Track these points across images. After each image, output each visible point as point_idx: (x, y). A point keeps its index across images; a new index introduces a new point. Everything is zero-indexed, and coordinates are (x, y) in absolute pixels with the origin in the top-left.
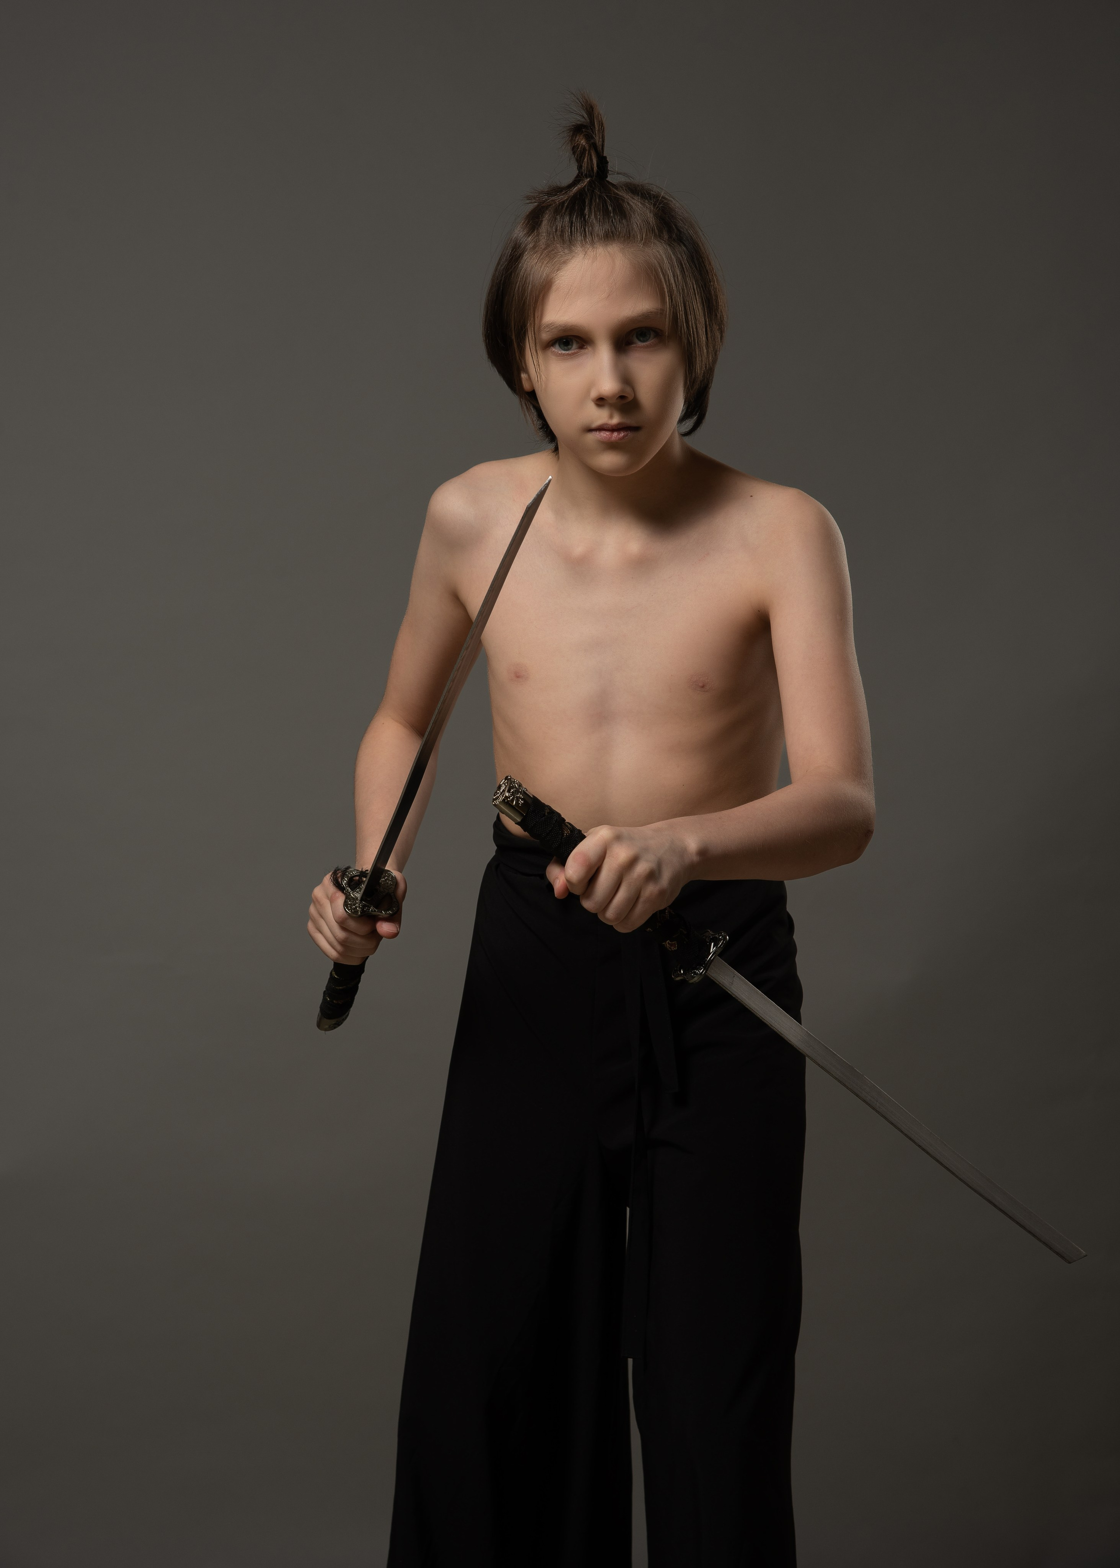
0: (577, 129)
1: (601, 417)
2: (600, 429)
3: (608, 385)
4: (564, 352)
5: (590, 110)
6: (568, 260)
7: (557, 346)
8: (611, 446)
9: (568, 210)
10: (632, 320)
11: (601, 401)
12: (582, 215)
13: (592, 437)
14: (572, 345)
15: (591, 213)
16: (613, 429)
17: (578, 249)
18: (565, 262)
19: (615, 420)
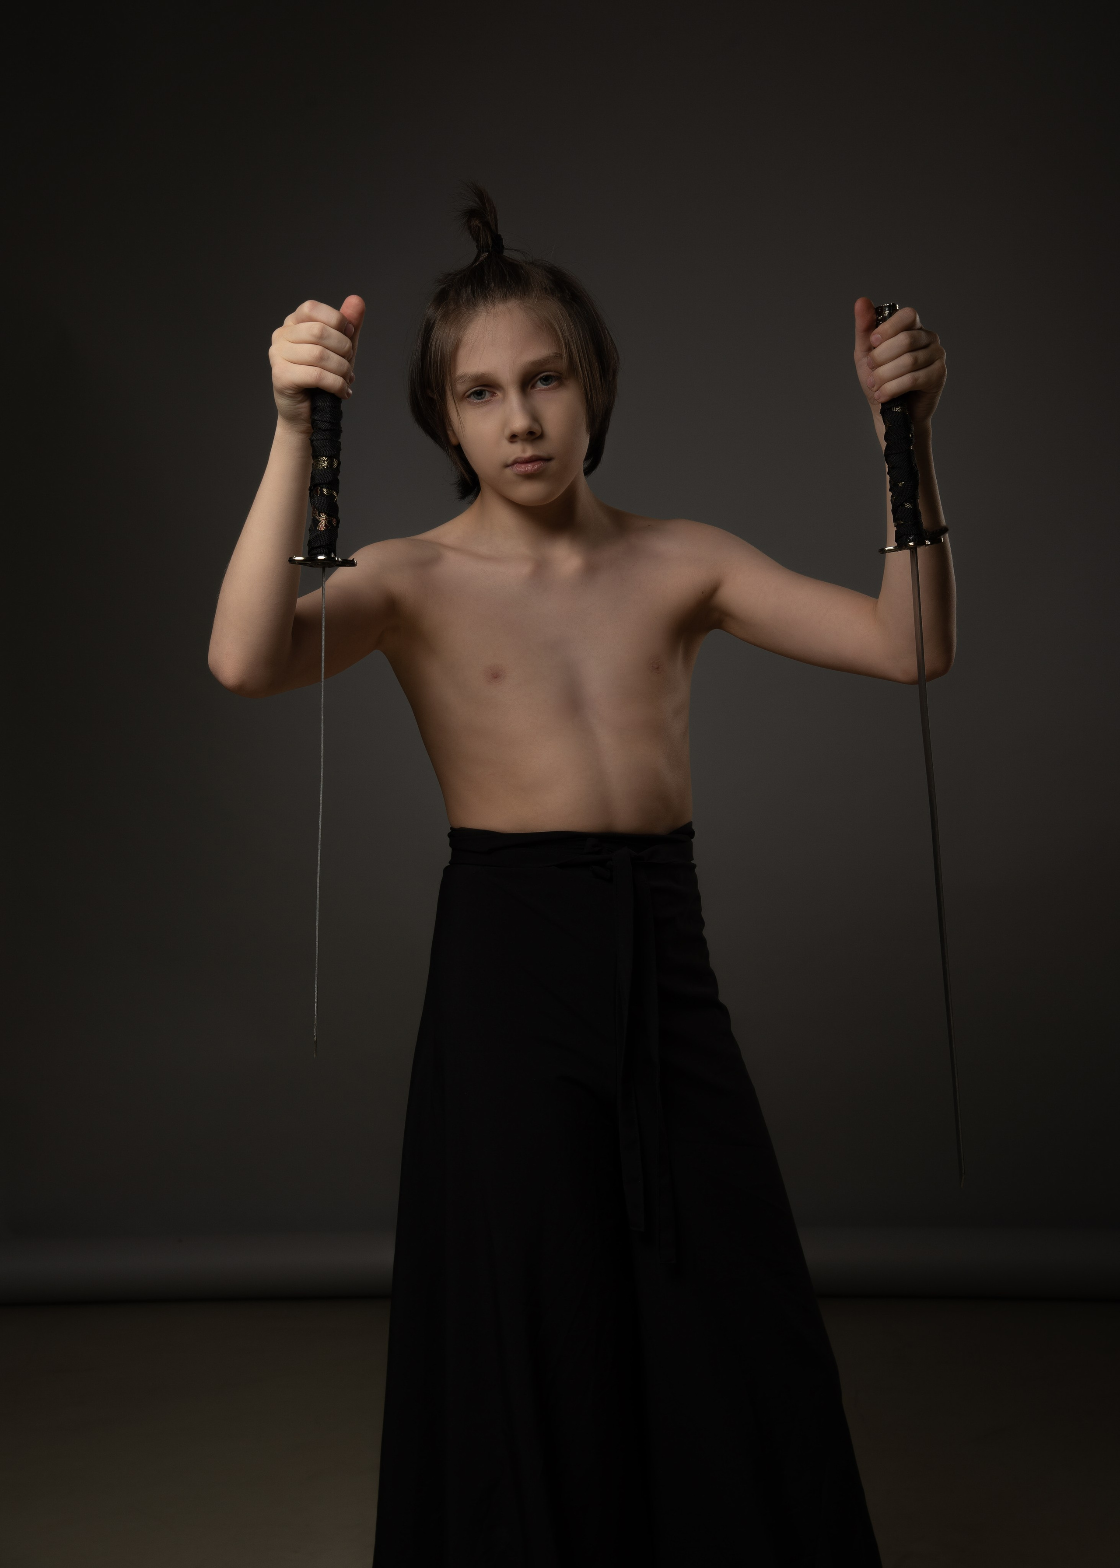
0: (471, 214)
1: (518, 451)
2: (516, 462)
3: (520, 423)
4: (478, 401)
5: (481, 195)
7: (472, 396)
8: (529, 477)
11: (513, 438)
13: (509, 472)
14: (485, 394)
16: (527, 461)
18: (470, 323)
19: (528, 453)
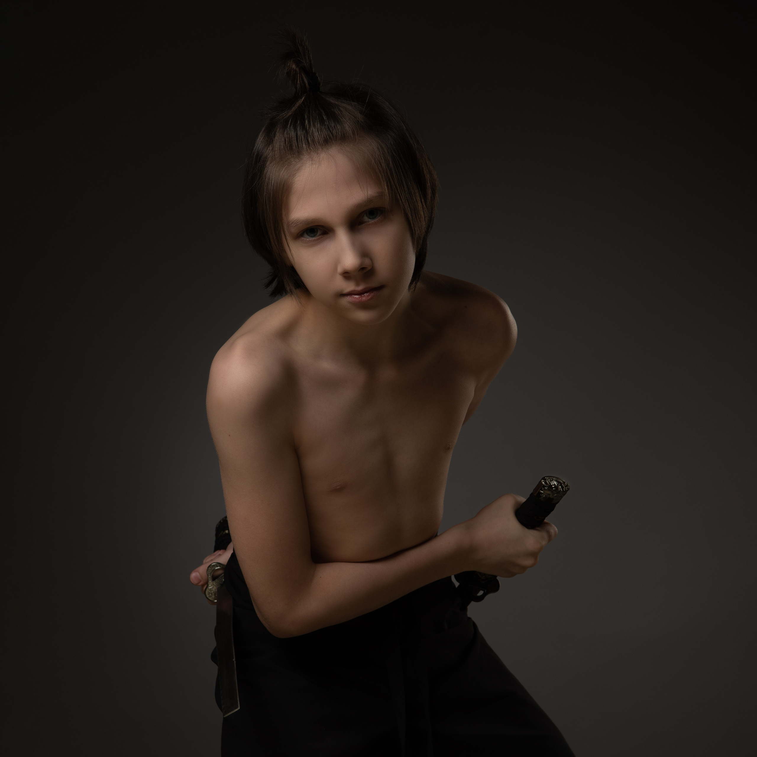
1: (349, 287)
2: (350, 294)
3: (351, 261)
4: (311, 240)
6: (301, 166)
8: (364, 306)
9: (292, 126)
10: (359, 206)
11: (346, 274)
12: (304, 127)
13: (345, 301)
14: (317, 232)
15: (311, 125)
16: (360, 293)
17: (305, 157)
18: (298, 170)
19: (360, 288)
